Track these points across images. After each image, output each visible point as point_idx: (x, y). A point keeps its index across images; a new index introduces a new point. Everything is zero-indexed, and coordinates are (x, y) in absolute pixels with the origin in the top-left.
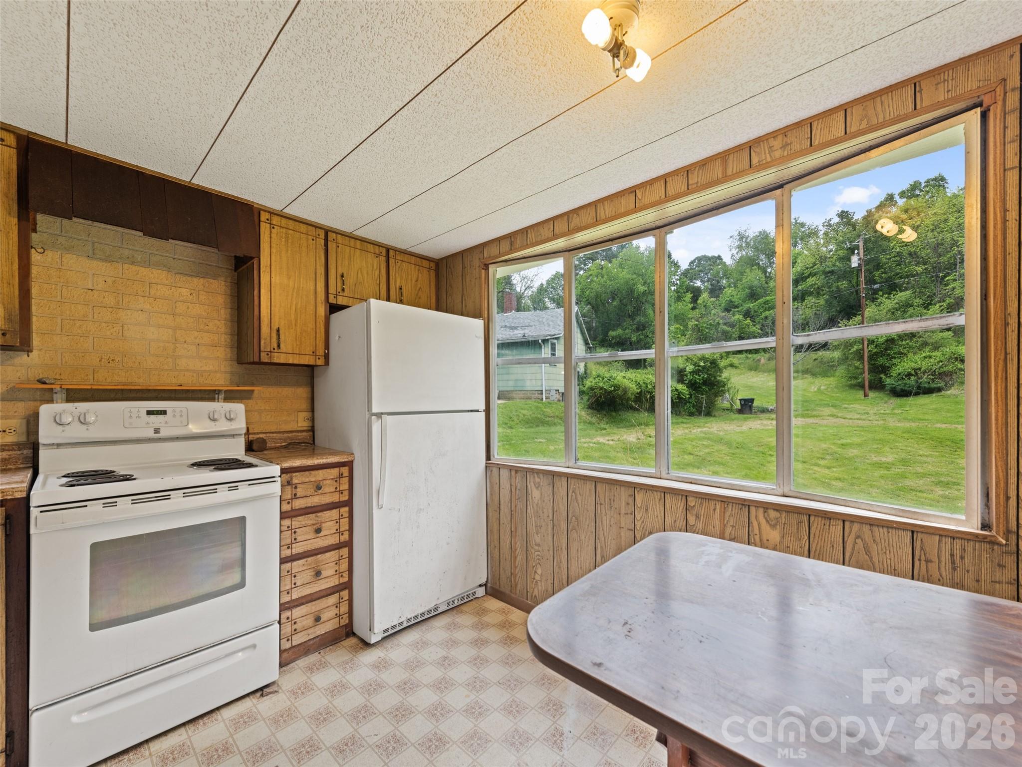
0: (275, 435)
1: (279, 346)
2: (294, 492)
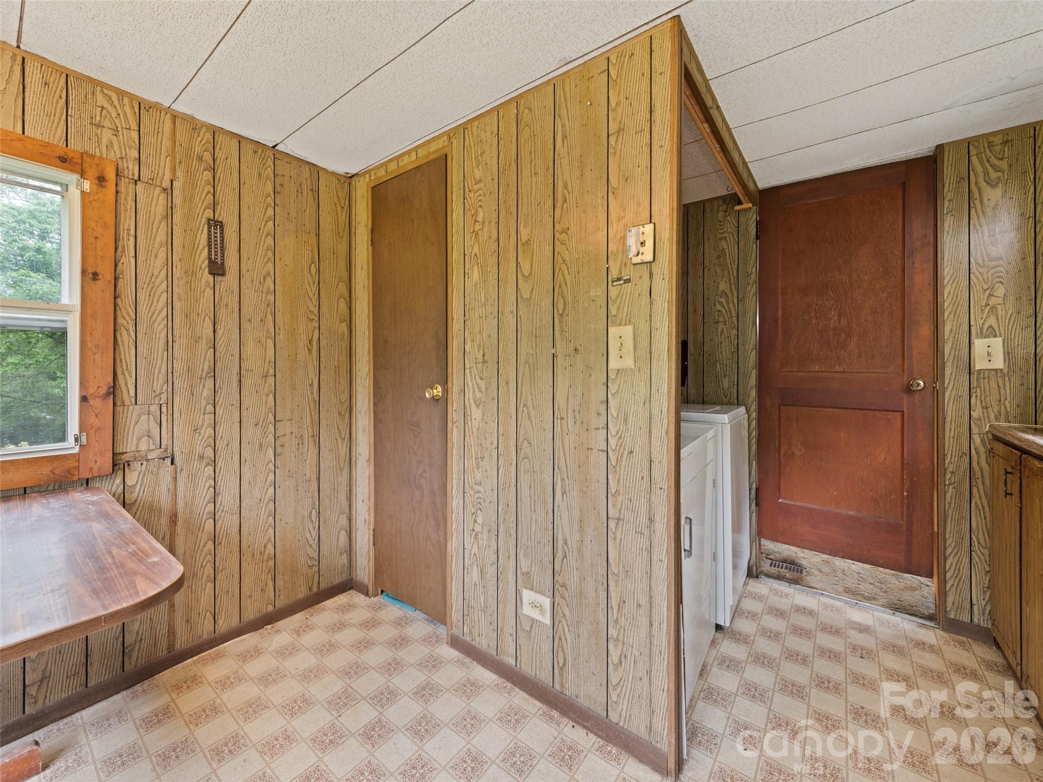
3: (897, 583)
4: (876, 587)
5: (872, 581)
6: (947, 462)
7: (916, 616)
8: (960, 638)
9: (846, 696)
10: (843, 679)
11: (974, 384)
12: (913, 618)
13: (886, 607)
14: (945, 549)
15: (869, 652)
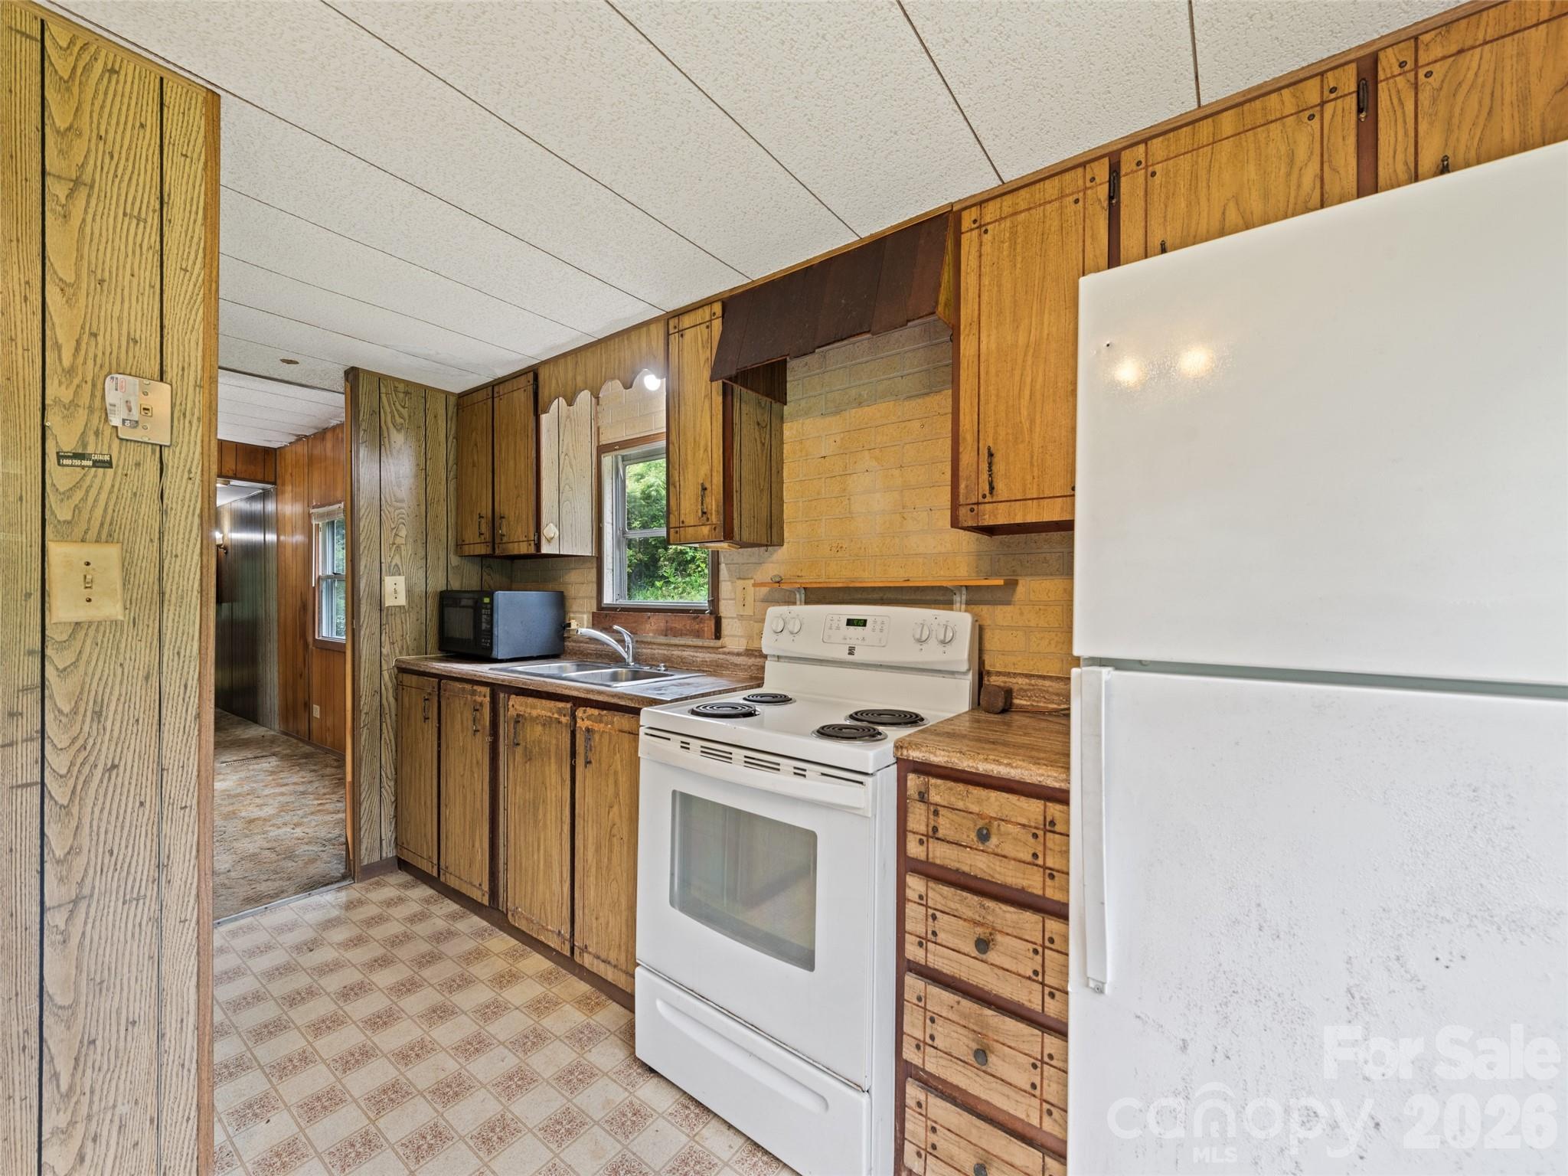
0: (1047, 683)
1: (992, 488)
2: (932, 823)
3: (294, 864)
4: (275, 880)
5: (266, 877)
6: (362, 703)
7: (332, 883)
8: (373, 880)
9: (325, 991)
10: (310, 980)
11: (384, 622)
12: (329, 887)
13: (300, 893)
14: (360, 795)
15: (314, 941)
